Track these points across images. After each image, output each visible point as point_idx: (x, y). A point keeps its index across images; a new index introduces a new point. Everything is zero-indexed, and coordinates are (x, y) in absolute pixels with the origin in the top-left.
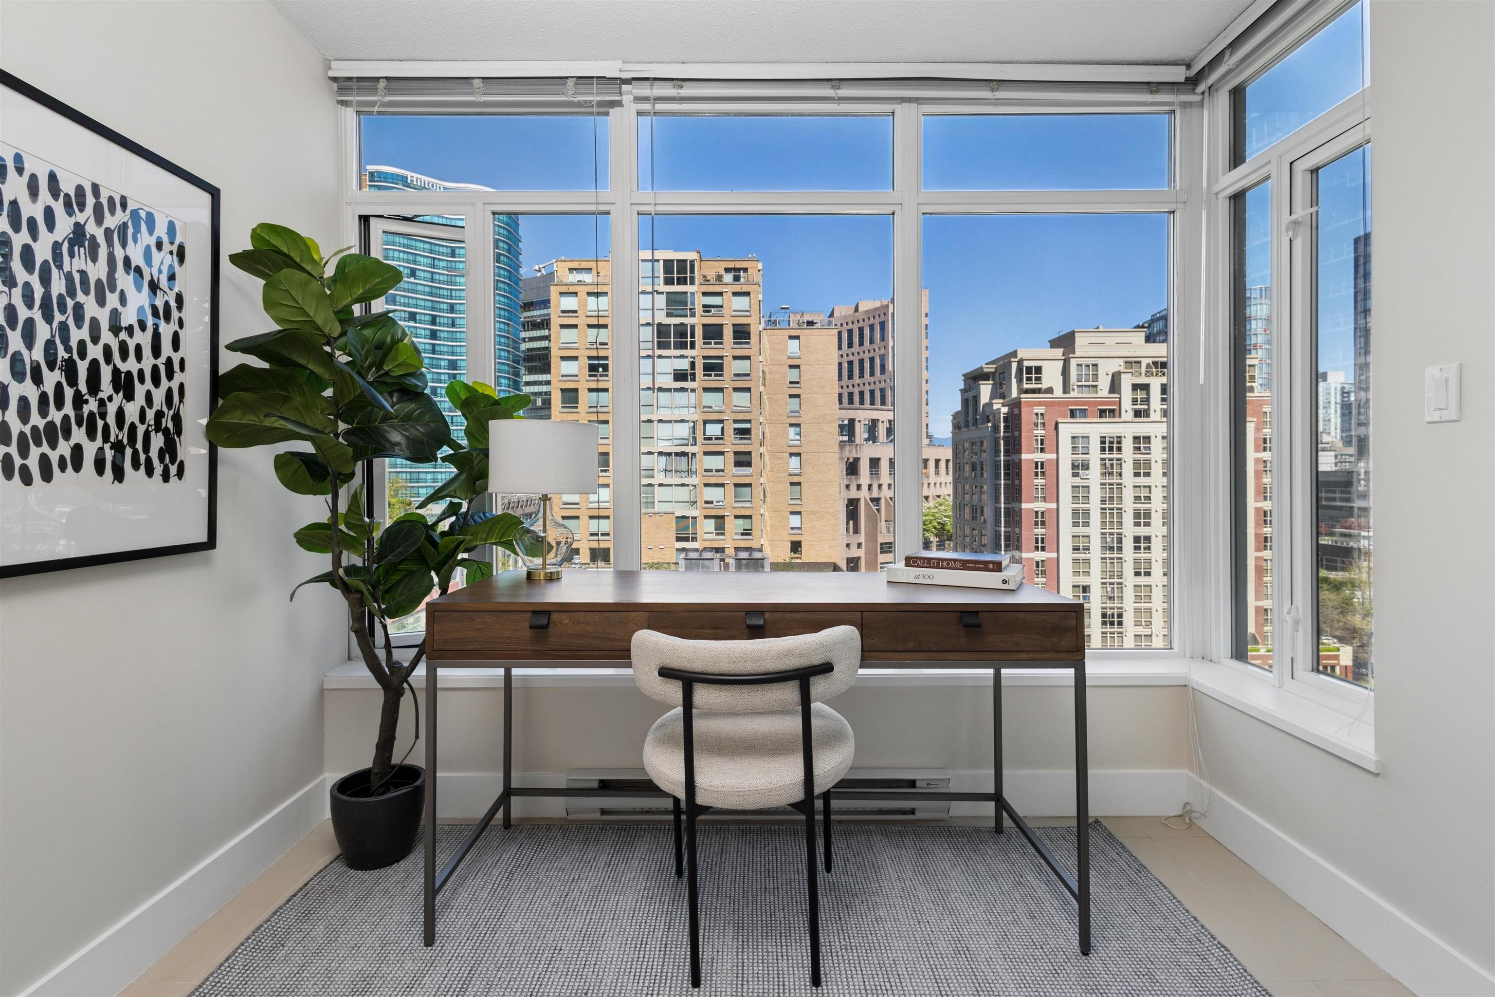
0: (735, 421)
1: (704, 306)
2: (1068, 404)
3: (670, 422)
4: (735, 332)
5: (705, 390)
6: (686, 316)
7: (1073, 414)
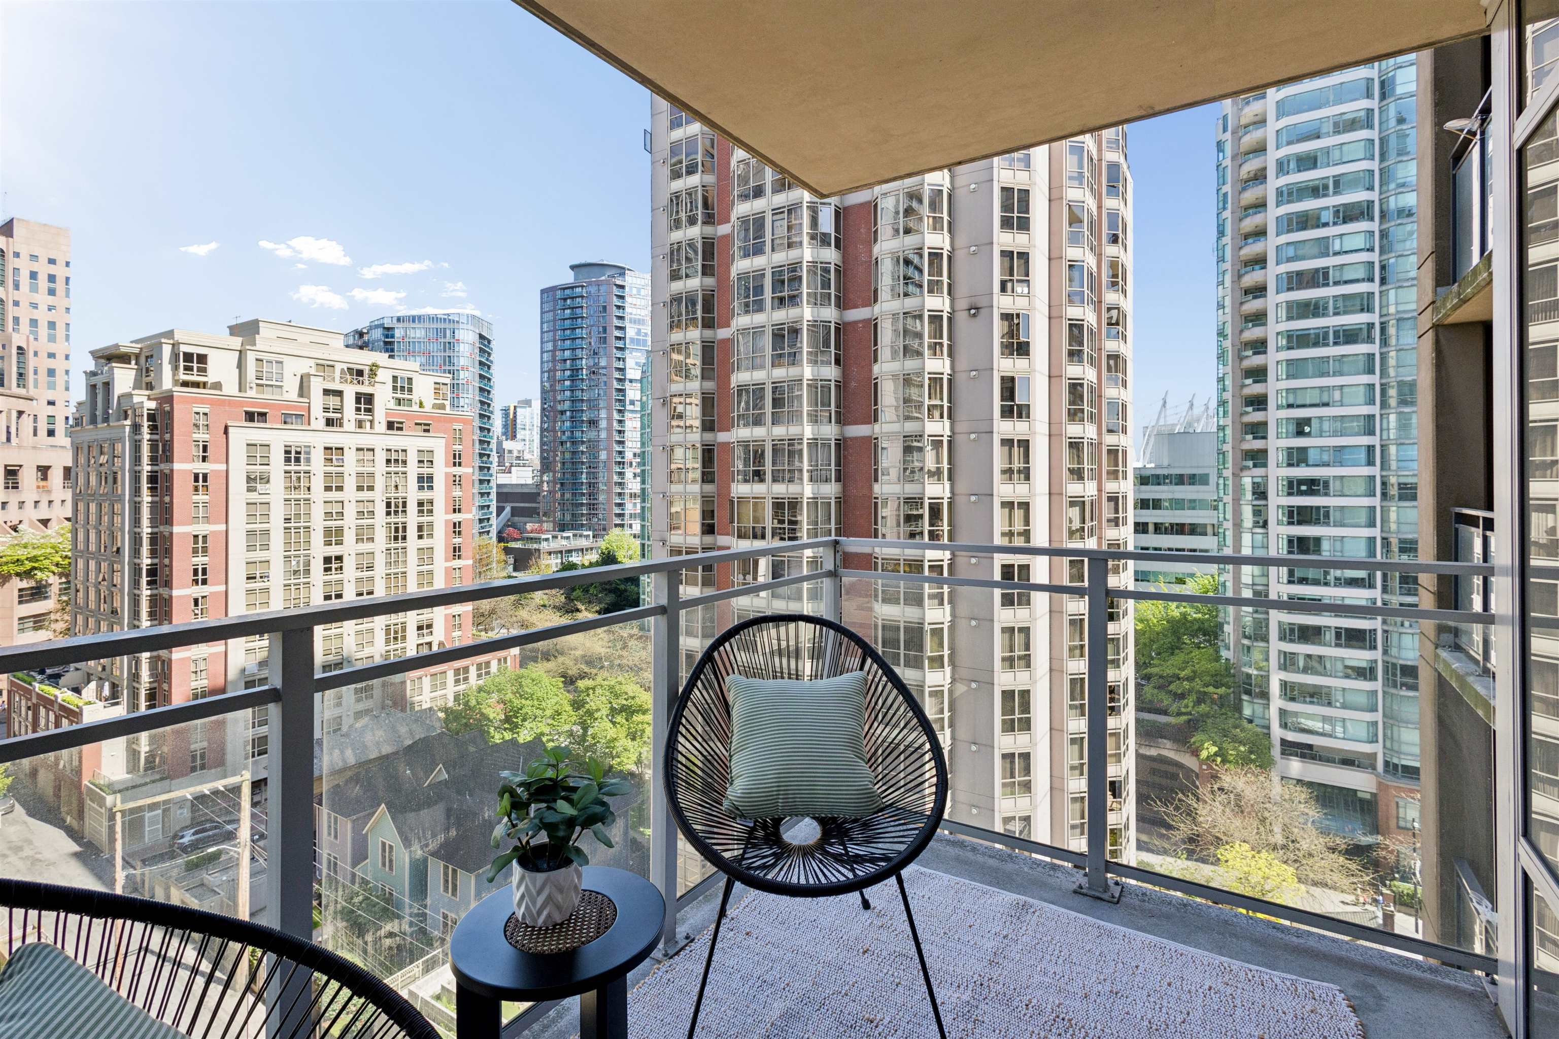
2: (241, 404)
7: (250, 417)
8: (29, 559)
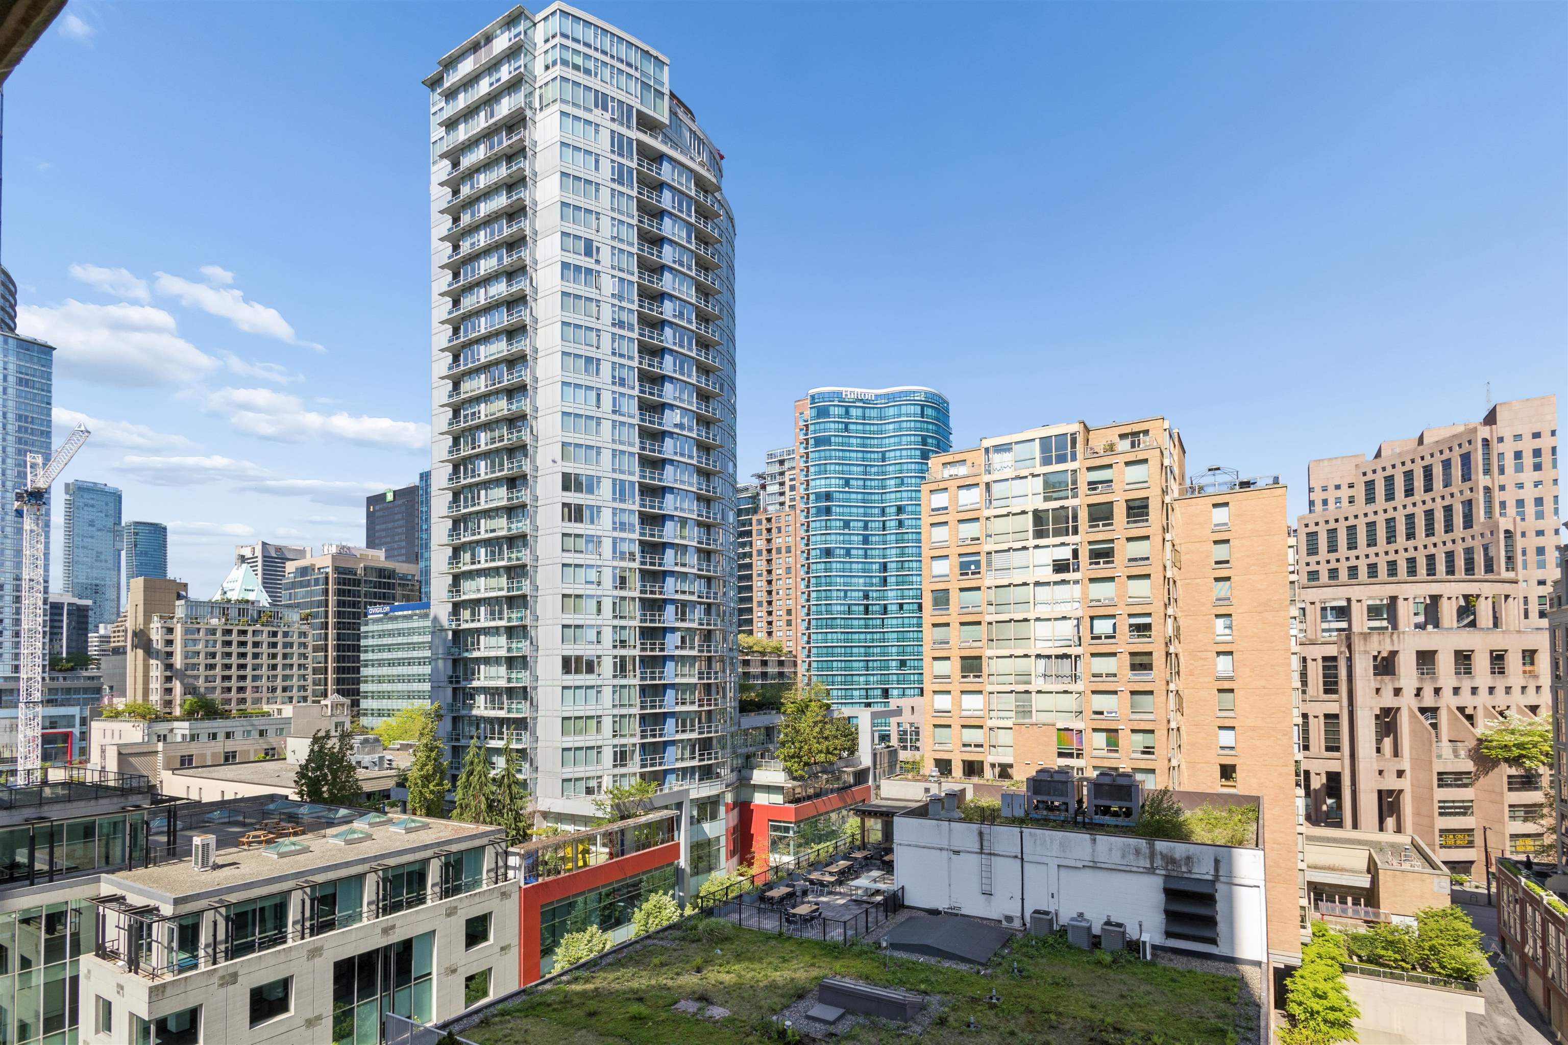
0: (1130, 616)
1: (1090, 483)
3: (1049, 620)
4: (1129, 508)
5: (1092, 580)
6: (1067, 498)
8: (1517, 746)
